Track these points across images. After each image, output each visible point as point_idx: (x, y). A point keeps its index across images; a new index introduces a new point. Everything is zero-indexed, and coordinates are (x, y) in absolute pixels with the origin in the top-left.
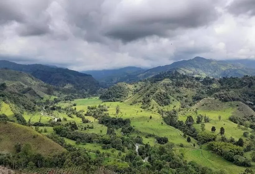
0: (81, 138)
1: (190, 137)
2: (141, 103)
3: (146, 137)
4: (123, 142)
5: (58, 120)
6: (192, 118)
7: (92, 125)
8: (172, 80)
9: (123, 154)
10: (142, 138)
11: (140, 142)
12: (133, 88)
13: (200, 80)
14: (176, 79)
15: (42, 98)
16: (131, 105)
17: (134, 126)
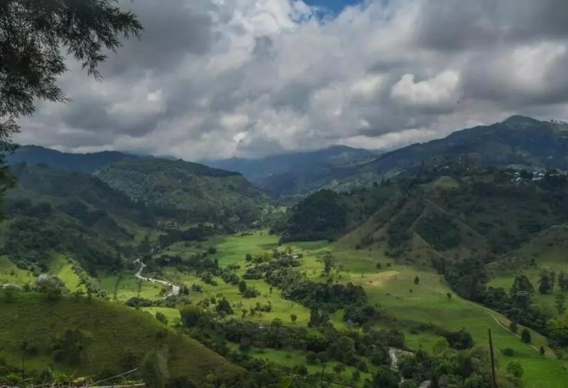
0: (250, 336)
1: (528, 329)
2: (385, 244)
3: (414, 333)
4: (357, 346)
5: (181, 291)
6: (527, 281)
7: (269, 302)
8: (460, 181)
9: (363, 376)
10: (402, 334)
11: (399, 345)
12: (354, 205)
13: (534, 179)
14: (470, 177)
15: (132, 237)
16: (358, 248)
17: (377, 305)
